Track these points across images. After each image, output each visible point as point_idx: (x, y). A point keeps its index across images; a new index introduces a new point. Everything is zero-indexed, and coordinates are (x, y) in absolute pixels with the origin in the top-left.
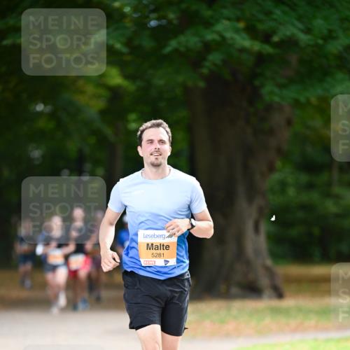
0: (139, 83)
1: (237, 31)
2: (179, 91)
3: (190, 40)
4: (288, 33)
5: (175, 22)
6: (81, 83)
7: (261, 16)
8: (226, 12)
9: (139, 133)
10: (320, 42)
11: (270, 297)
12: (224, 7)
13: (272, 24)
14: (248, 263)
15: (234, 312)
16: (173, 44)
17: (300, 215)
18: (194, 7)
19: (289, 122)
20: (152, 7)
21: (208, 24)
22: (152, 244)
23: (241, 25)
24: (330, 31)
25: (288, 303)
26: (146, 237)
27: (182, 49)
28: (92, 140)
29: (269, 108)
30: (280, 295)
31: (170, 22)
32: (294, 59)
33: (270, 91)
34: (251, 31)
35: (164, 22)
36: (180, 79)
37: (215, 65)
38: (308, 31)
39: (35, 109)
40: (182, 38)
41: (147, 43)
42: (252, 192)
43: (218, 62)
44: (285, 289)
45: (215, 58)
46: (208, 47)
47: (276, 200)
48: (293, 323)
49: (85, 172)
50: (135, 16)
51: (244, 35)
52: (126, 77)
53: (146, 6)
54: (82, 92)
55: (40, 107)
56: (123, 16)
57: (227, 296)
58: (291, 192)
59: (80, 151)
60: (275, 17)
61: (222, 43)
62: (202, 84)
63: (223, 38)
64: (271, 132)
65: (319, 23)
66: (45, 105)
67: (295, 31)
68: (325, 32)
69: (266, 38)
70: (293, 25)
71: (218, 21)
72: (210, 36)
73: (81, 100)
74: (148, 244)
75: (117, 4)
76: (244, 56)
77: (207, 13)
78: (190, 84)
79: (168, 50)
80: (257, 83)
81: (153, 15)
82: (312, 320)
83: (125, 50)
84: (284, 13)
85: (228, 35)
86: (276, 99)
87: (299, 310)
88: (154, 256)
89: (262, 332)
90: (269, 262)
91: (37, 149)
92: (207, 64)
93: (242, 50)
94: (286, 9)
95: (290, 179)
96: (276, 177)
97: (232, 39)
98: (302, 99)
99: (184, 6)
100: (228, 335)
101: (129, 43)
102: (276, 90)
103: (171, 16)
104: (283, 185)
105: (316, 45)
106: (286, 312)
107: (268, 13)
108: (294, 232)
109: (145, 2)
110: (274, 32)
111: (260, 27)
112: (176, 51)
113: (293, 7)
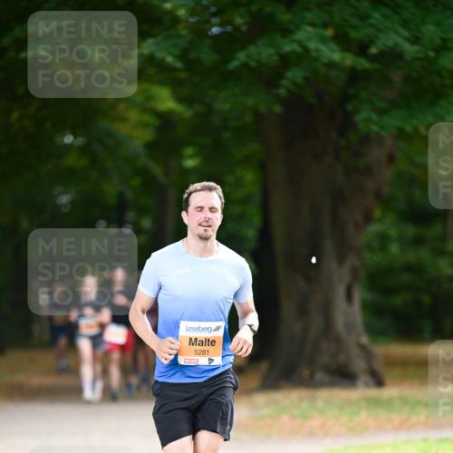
0: (197, 107)
1: (323, 40)
2: (249, 118)
3: (263, 52)
4: (390, 43)
5: (244, 28)
6: (122, 107)
7: (354, 21)
8: (309, 16)
9: (186, 196)
10: (431, 54)
11: (367, 385)
12: (307, 9)
13: (369, 31)
14: (338, 340)
15: (320, 404)
16: (241, 57)
17: (406, 278)
18: (268, 10)
19: (391, 159)
20: (213, 9)
21: (286, 32)
22: (196, 339)
23: (329, 32)
24: (444, 40)
25: (389, 392)
26: (188, 329)
27: (253, 64)
28: (136, 182)
29: (366, 140)
30: (379, 383)
31: (237, 28)
32: (397, 76)
33: (366, 118)
34: (342, 40)
35: (229, 28)
36: (250, 102)
37: (295, 84)
38: (415, 40)
39: (62, 141)
40: (252, 50)
41: (207, 56)
42: (343, 249)
43: (299, 80)
44: (386, 374)
45: (295, 75)
46: (286, 61)
47: (374, 259)
48: (397, 418)
49: (127, 222)
50: (192, 20)
51: (333, 46)
52: (180, 100)
53: (206, 8)
54: (124, 120)
55: (69, 139)
56: (176, 20)
57: (311, 383)
58: (394, 249)
59: (121, 196)
60: (373, 21)
61: (305, 56)
62: (278, 109)
63: (306, 49)
64: (368, 171)
65: (430, 30)
66: (75, 136)
67: (400, 41)
68: (438, 41)
69: (362, 49)
70: (397, 32)
71: (298, 27)
72: (289, 47)
73: (122, 129)
74: (191, 339)
75: (168, 6)
76: (333, 73)
77: (285, 17)
78: (263, 108)
79: (234, 64)
80: (349, 107)
81: (215, 20)
82: (421, 415)
83: (179, 65)
84: (384, 16)
85: (312, 45)
86: (374, 128)
87: (404, 401)
88: (197, 353)
89: (356, 431)
90: (365, 340)
91: (64, 193)
92: (285, 82)
93: (331, 65)
94: (388, 11)
95: (393, 233)
96: (373, 229)
97: (317, 50)
98: (409, 129)
99: (254, 8)
100: (311, 434)
101: (184, 56)
102: (374, 117)
103: (239, 21)
104: (384, 240)
105: (427, 58)
106: (387, 404)
107: (365, 17)
108: (398, 301)
109: (205, 2)
110: (372, 42)
111: (354, 34)
112: (245, 65)
113: (396, 9)
